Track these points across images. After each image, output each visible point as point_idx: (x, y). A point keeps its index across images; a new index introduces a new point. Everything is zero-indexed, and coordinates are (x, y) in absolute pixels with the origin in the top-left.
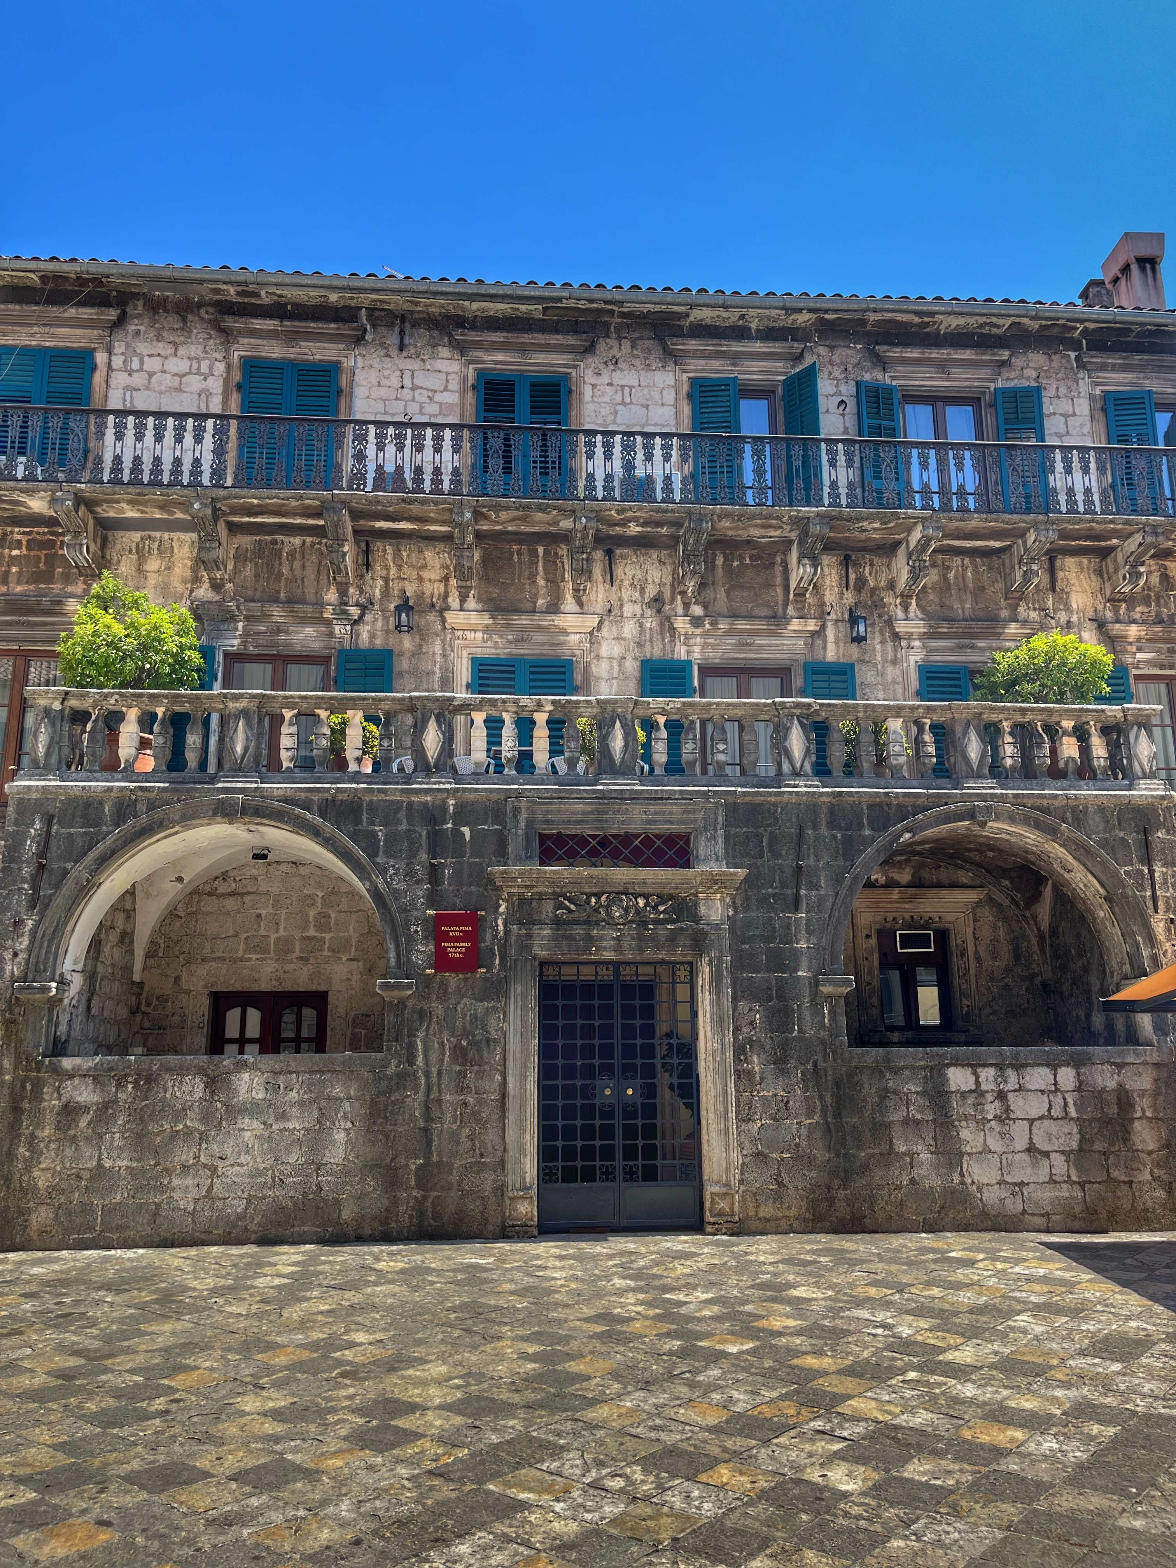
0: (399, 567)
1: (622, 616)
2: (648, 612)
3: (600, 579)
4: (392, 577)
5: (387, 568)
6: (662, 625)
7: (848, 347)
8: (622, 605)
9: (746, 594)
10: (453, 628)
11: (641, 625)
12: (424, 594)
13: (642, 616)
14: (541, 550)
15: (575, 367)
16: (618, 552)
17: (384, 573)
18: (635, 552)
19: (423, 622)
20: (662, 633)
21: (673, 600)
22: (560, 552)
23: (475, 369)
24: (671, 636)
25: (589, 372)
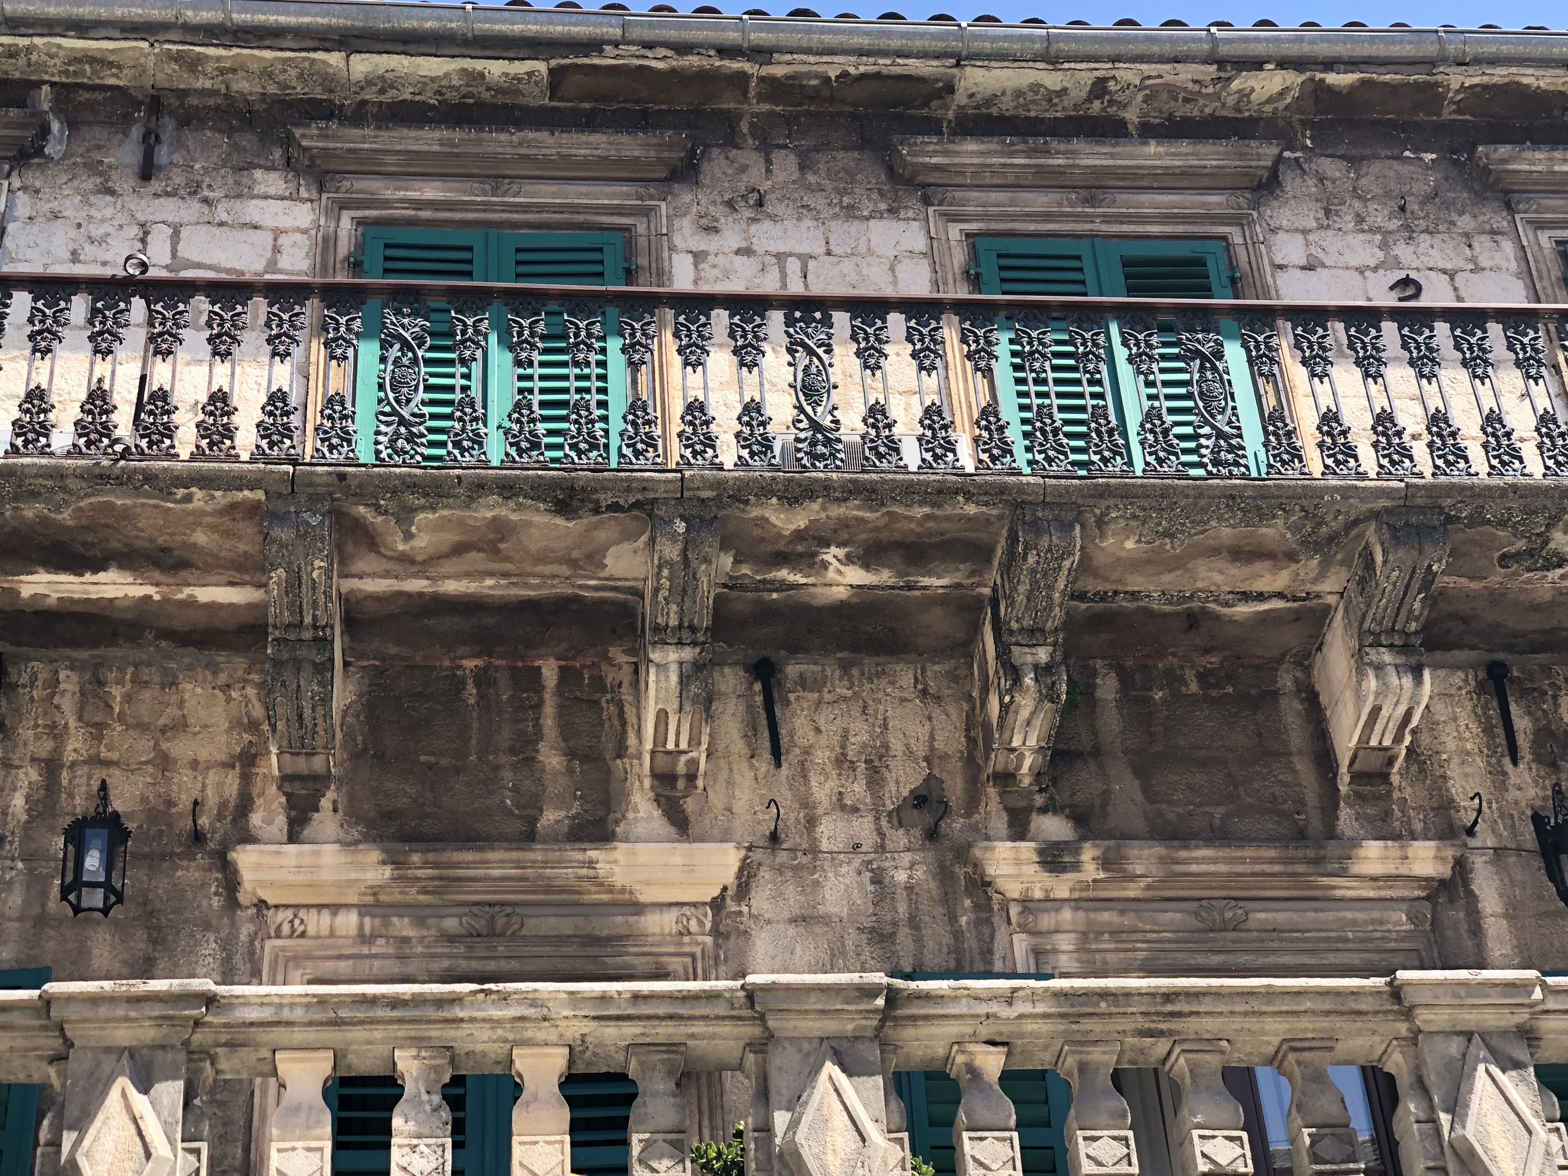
0: (97, 731)
1: (814, 851)
2: (899, 838)
3: (739, 746)
4: (69, 756)
5: (56, 732)
6: (944, 874)
7: (1399, 158)
8: (812, 822)
9: (1200, 779)
10: (262, 904)
11: (877, 880)
12: (170, 803)
13: (881, 848)
14: (550, 672)
15: (646, 212)
16: (792, 670)
17: (44, 748)
18: (845, 668)
19: (161, 886)
20: (948, 899)
21: (972, 803)
22: (610, 676)
23: (360, 222)
24: (977, 907)
25: (686, 225)
